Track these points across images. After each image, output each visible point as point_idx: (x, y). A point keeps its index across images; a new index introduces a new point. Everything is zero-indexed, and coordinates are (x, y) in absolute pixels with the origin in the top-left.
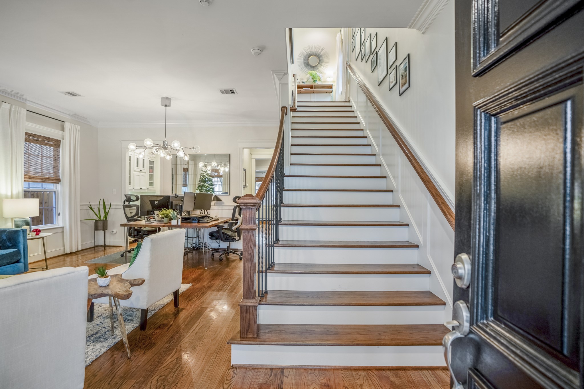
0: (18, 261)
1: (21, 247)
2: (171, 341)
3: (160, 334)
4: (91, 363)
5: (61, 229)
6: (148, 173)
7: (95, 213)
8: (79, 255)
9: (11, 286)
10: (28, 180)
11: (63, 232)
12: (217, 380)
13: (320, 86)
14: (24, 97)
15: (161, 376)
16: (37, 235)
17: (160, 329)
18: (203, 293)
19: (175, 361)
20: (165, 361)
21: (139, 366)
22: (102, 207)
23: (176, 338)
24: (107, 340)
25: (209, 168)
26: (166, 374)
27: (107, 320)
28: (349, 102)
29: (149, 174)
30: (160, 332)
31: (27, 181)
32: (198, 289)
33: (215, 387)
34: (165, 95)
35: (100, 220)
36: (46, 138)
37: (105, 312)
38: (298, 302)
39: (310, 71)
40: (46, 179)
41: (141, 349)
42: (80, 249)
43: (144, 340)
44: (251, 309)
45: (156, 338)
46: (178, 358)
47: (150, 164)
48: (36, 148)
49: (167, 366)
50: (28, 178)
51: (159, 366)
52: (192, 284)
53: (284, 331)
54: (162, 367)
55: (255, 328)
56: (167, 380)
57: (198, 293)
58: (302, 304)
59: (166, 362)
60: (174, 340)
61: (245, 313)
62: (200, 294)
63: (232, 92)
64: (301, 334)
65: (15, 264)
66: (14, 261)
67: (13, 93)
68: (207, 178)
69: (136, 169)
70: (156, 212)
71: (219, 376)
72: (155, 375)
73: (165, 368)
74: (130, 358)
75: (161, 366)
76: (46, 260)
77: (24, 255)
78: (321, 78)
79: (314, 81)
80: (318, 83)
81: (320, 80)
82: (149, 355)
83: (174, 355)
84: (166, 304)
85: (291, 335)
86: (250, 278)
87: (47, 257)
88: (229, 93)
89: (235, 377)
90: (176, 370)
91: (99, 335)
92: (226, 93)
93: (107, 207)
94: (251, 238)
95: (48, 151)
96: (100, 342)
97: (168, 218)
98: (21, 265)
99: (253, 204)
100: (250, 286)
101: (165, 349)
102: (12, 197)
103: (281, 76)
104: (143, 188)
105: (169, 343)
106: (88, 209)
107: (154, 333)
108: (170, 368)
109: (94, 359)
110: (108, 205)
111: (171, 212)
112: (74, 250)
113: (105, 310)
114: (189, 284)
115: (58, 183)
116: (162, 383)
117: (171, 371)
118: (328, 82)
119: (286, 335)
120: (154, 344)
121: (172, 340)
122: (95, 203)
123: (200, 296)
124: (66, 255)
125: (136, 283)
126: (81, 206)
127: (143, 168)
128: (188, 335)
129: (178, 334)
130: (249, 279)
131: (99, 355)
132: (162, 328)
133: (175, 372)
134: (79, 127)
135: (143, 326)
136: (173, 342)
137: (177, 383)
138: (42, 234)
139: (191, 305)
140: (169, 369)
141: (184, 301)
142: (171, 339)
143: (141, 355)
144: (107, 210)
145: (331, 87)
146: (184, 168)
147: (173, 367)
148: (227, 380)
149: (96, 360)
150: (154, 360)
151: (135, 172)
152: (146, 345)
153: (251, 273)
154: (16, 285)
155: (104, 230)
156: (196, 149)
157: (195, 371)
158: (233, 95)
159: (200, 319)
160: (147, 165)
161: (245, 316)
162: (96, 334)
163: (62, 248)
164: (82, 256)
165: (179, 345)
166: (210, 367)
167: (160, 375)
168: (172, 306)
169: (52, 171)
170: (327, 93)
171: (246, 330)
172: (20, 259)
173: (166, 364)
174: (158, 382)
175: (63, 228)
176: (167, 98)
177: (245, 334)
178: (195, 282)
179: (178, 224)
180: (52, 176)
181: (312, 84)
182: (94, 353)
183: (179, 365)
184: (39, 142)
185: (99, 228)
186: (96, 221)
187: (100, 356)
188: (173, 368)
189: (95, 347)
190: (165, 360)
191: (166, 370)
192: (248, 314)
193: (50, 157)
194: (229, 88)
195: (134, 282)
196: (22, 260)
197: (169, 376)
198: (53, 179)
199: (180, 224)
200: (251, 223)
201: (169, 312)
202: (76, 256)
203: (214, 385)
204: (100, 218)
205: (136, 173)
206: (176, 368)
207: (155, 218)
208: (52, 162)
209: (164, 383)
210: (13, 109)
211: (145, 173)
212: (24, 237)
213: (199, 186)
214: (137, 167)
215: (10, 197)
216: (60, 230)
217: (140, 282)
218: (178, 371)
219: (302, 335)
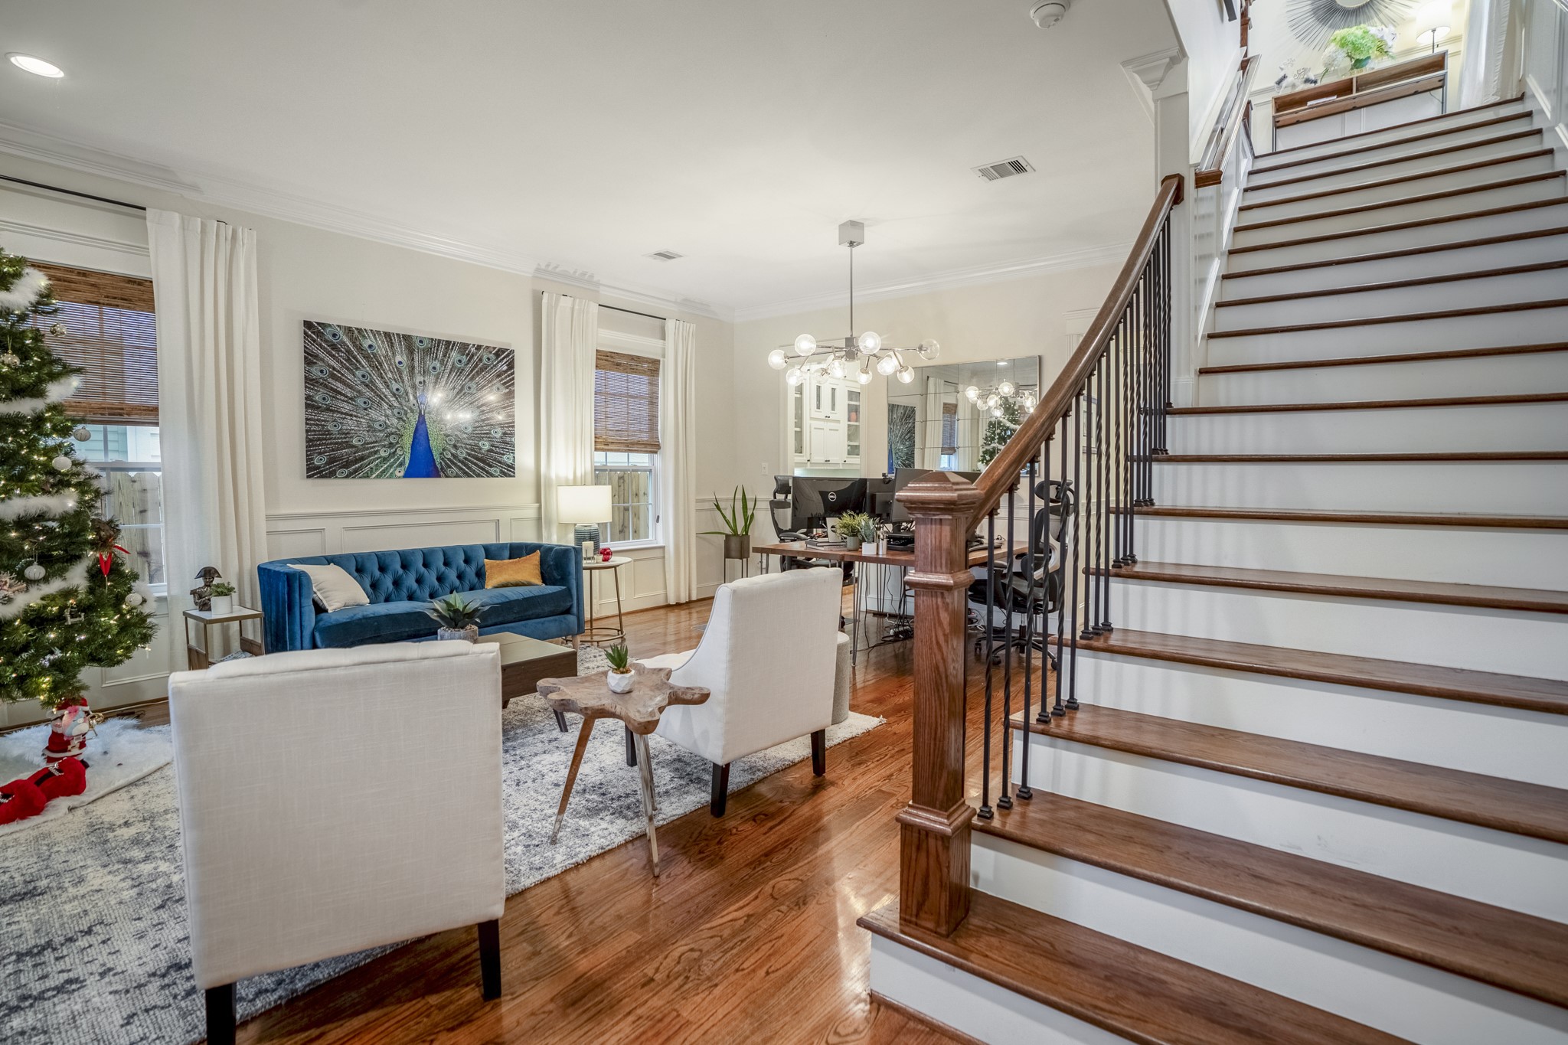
0: (568, 611)
1: (574, 582)
2: (760, 864)
3: (746, 837)
4: (588, 861)
5: (661, 550)
6: (847, 423)
7: (724, 517)
8: (693, 610)
9: (346, 666)
10: (603, 447)
11: (664, 557)
12: (810, 1021)
13: (1386, 74)
14: (595, 279)
15: (692, 950)
16: (605, 560)
17: (754, 823)
18: (903, 750)
19: (741, 922)
20: (721, 912)
21: (664, 903)
22: (739, 505)
23: (774, 861)
24: (638, 816)
25: (993, 401)
26: (705, 949)
27: (663, 770)
28: (1521, 98)
29: (849, 426)
30: (748, 833)
31: (603, 450)
32: (895, 737)
33: (795, 1040)
34: (846, 217)
35: (735, 534)
36: (632, 358)
37: (668, 749)
38: (1115, 860)
39: (1337, 32)
40: (633, 444)
41: (690, 862)
42: (694, 598)
43: (706, 842)
44: (932, 842)
45: (732, 844)
46: (752, 915)
47: (850, 399)
48: (617, 380)
49: (718, 928)
50: (602, 443)
51: (701, 921)
52: (885, 721)
53: (1048, 946)
54: (708, 926)
55: (943, 903)
56: (699, 966)
57: (891, 748)
58: (1129, 867)
59: (722, 917)
60: (769, 863)
61: (914, 849)
62: (893, 752)
63: (1018, 167)
64: (1107, 978)
65: (562, 616)
66: (561, 609)
67: (577, 274)
68: (1008, 428)
69: (816, 414)
70: (831, 521)
71: (821, 1010)
72: (683, 942)
73: (710, 931)
74: (658, 877)
75: (707, 923)
76: (620, 615)
77: (578, 599)
78: (1390, 43)
79: (1358, 64)
80: (1378, 64)
81: (1382, 50)
82: (697, 884)
83: (748, 904)
84: (796, 761)
85: (1065, 968)
86: (932, 742)
87: (622, 612)
88: (1010, 174)
89: (863, 1035)
90: (732, 948)
91: (632, 799)
92: (1002, 177)
93: (750, 505)
94: (938, 613)
95: (639, 384)
96: (625, 817)
97: (856, 535)
98: (572, 619)
99: (944, 504)
100: (933, 768)
101: (736, 882)
102: (575, 484)
103: (1159, 74)
104: (833, 460)
105: (755, 868)
106: (713, 509)
107: (734, 831)
108: (721, 936)
109: (595, 854)
110: (752, 499)
111: (863, 520)
112: (684, 599)
113: (670, 746)
114: (878, 717)
115: (656, 452)
116: (685, 970)
117: (720, 946)
118: (1425, 48)
119: (1049, 962)
120: (722, 858)
121: (765, 862)
122: (725, 495)
123: (892, 757)
124: (668, 607)
125: (688, 697)
126: (697, 501)
127: (833, 409)
128: (806, 861)
129: (786, 851)
130: (932, 746)
131: (607, 849)
132: (758, 822)
133: (726, 952)
134: (693, 326)
135: (719, 803)
136: (763, 869)
137: (716, 985)
138: (615, 560)
139: (854, 779)
140: (719, 939)
141: (844, 762)
142: (763, 859)
143: (682, 876)
144: (749, 513)
145: (1438, 63)
146: (945, 404)
147: (729, 935)
148: (836, 1033)
149: (598, 856)
150: (700, 902)
151: (813, 422)
152: (704, 855)
153: (936, 728)
154: (355, 665)
155: (741, 558)
156: (929, 351)
157: (773, 968)
158: (1022, 176)
159: (858, 823)
160: (843, 402)
161: (914, 857)
162: (627, 796)
163: (662, 592)
164: (697, 612)
165: (772, 883)
166: (813, 972)
167: (692, 946)
168: (809, 770)
169: (645, 427)
170: (1416, 93)
171: (915, 902)
172: (571, 606)
173: (721, 921)
174: (678, 963)
175: (663, 548)
176: (854, 224)
177: (914, 911)
178: (899, 715)
179: (877, 554)
180: (645, 437)
181: (1348, 77)
182: (602, 840)
183: (744, 937)
184: (622, 368)
185: (733, 554)
186: (727, 536)
187: (610, 850)
188: (727, 940)
189: (609, 826)
190: (723, 910)
191: (712, 937)
192: (923, 855)
193: (642, 398)
194: (1005, 157)
195: (683, 693)
196: (575, 610)
197: (709, 958)
198: (645, 445)
199: (883, 553)
200: (941, 567)
201: (796, 784)
202: (687, 611)
203: (797, 1032)
204: (735, 530)
205: (815, 424)
206: (735, 941)
207: (826, 536)
208: (646, 407)
209: (689, 971)
210: (576, 307)
211: (838, 421)
212: (578, 563)
213: (985, 452)
214: (818, 408)
215: (571, 482)
216: (658, 553)
217: (696, 696)
218: (734, 951)
219: (1108, 984)
